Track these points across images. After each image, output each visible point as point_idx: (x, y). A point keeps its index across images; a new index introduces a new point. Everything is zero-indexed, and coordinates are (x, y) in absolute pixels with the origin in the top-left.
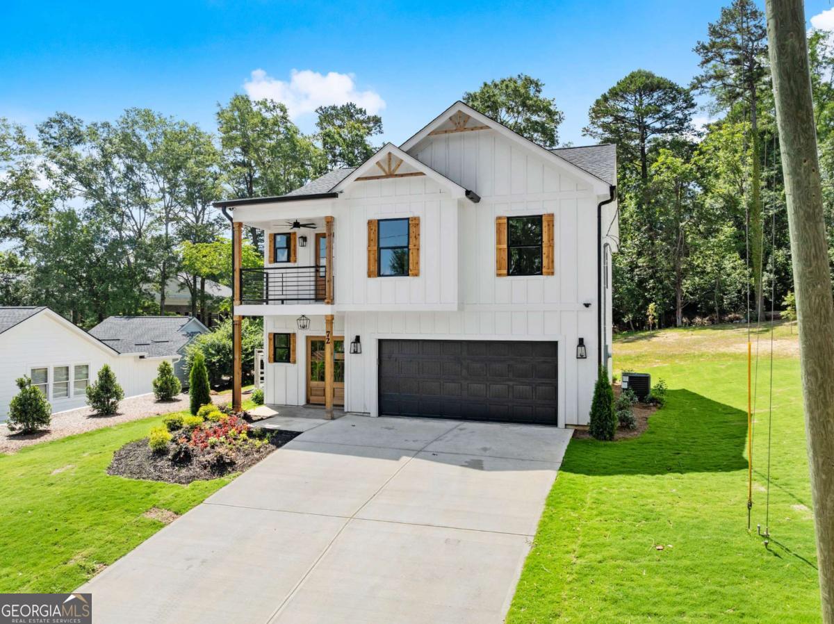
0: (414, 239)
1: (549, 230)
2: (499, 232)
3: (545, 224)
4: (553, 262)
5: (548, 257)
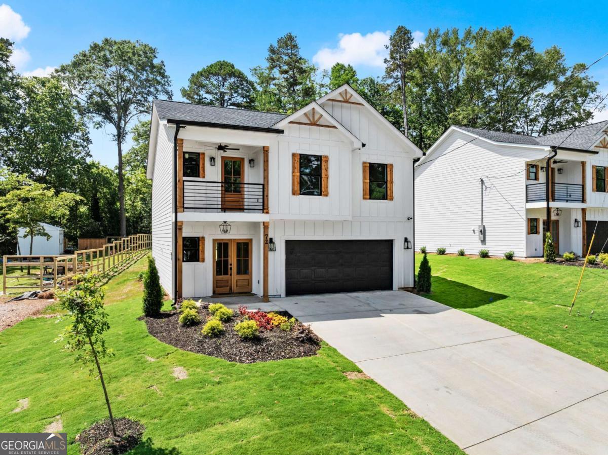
0: (325, 171)
1: (391, 173)
2: (364, 171)
3: (388, 169)
4: (392, 192)
5: (390, 189)
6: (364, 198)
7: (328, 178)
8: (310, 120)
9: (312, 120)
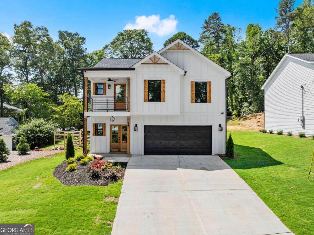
0: (163, 88)
1: (209, 87)
2: (192, 87)
3: (208, 85)
4: (211, 98)
5: (209, 96)
6: (192, 102)
7: (165, 92)
8: (152, 61)
9: (154, 61)
